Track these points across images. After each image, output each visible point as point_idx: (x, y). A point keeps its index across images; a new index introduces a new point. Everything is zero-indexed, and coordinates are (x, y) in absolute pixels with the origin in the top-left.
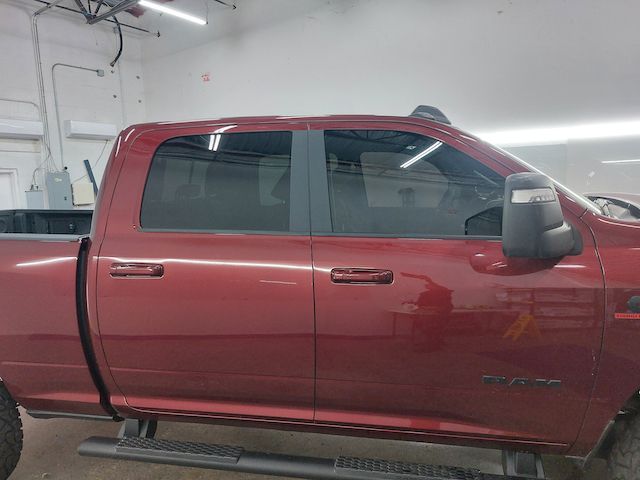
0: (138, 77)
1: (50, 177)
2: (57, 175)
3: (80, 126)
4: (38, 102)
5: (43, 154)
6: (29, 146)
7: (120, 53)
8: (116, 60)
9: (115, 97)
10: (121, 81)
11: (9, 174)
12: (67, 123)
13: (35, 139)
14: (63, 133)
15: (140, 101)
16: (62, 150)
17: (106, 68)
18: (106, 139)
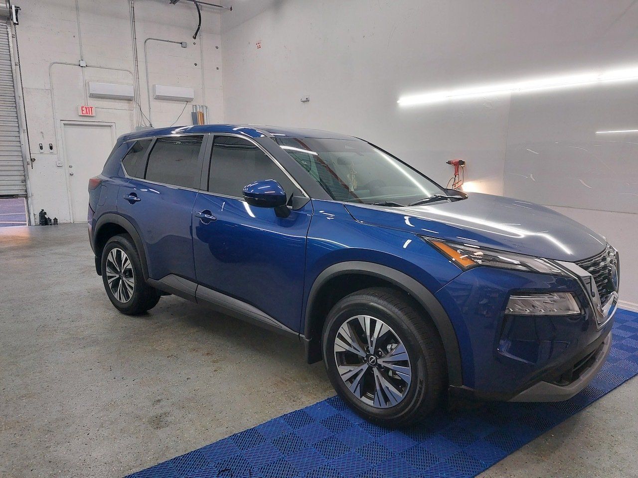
0: (217, 48)
3: (164, 90)
4: (132, 69)
5: (135, 111)
6: (124, 105)
7: (199, 28)
8: (196, 34)
9: (196, 65)
10: (202, 51)
11: (110, 126)
12: (154, 86)
13: (129, 99)
14: (151, 94)
15: (218, 69)
16: (150, 108)
17: (189, 40)
18: (187, 101)
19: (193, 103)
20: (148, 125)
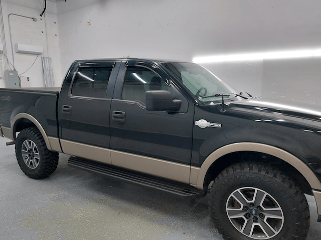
0: (55, 23)
1: (7, 72)
2: (11, 71)
3: (22, 47)
5: (3, 60)
8: (43, 13)
9: (42, 32)
10: (46, 24)
12: (16, 45)
14: (14, 50)
15: (56, 35)
16: (13, 59)
17: (38, 17)
18: (38, 54)
19: (42, 56)
20: (13, 69)
